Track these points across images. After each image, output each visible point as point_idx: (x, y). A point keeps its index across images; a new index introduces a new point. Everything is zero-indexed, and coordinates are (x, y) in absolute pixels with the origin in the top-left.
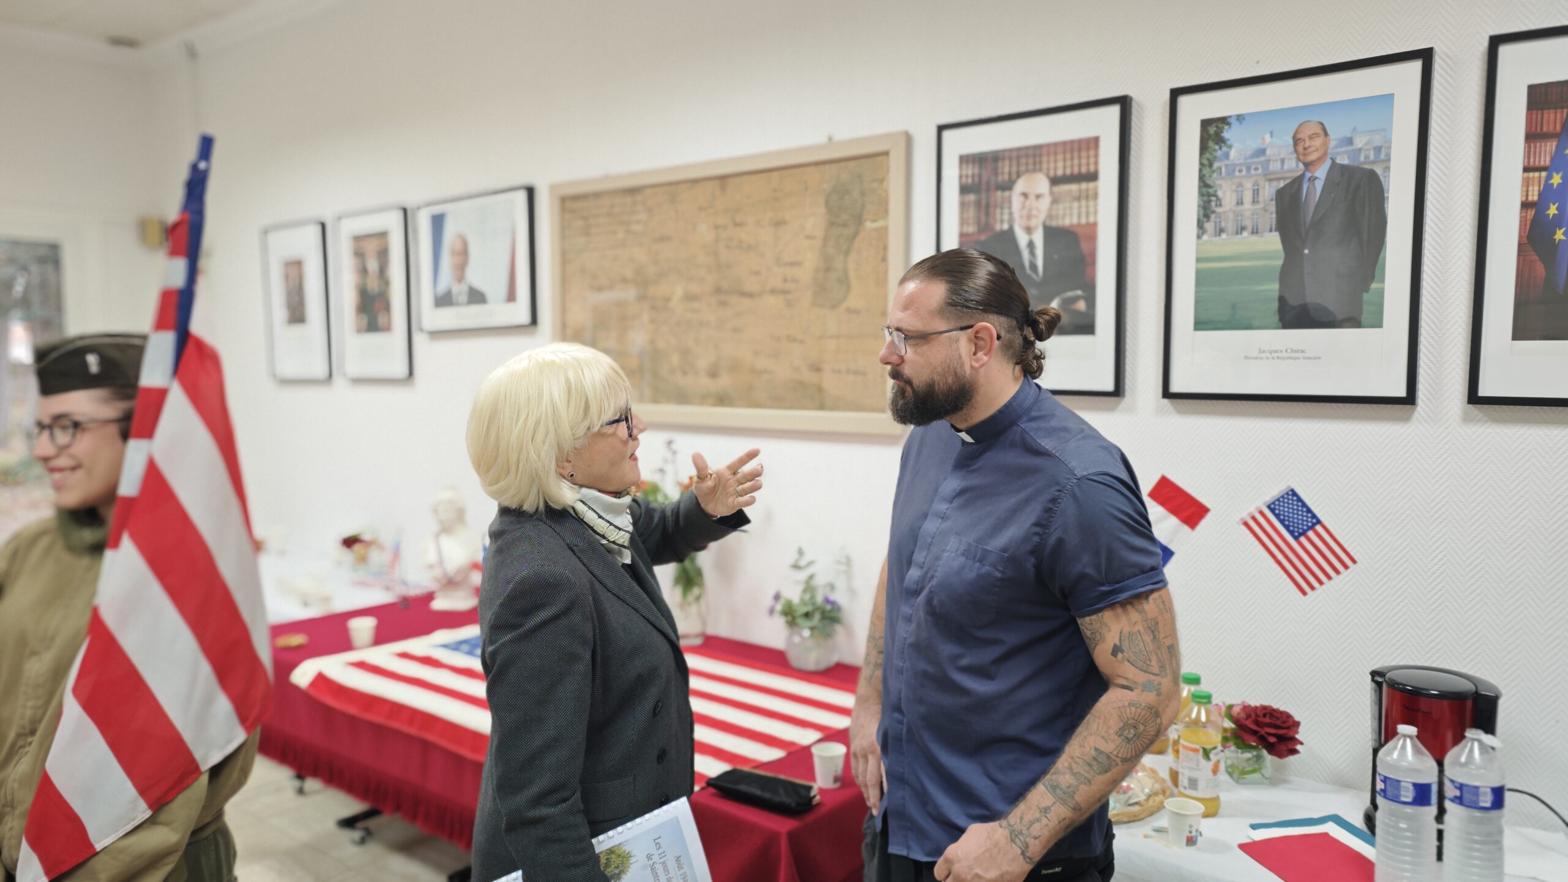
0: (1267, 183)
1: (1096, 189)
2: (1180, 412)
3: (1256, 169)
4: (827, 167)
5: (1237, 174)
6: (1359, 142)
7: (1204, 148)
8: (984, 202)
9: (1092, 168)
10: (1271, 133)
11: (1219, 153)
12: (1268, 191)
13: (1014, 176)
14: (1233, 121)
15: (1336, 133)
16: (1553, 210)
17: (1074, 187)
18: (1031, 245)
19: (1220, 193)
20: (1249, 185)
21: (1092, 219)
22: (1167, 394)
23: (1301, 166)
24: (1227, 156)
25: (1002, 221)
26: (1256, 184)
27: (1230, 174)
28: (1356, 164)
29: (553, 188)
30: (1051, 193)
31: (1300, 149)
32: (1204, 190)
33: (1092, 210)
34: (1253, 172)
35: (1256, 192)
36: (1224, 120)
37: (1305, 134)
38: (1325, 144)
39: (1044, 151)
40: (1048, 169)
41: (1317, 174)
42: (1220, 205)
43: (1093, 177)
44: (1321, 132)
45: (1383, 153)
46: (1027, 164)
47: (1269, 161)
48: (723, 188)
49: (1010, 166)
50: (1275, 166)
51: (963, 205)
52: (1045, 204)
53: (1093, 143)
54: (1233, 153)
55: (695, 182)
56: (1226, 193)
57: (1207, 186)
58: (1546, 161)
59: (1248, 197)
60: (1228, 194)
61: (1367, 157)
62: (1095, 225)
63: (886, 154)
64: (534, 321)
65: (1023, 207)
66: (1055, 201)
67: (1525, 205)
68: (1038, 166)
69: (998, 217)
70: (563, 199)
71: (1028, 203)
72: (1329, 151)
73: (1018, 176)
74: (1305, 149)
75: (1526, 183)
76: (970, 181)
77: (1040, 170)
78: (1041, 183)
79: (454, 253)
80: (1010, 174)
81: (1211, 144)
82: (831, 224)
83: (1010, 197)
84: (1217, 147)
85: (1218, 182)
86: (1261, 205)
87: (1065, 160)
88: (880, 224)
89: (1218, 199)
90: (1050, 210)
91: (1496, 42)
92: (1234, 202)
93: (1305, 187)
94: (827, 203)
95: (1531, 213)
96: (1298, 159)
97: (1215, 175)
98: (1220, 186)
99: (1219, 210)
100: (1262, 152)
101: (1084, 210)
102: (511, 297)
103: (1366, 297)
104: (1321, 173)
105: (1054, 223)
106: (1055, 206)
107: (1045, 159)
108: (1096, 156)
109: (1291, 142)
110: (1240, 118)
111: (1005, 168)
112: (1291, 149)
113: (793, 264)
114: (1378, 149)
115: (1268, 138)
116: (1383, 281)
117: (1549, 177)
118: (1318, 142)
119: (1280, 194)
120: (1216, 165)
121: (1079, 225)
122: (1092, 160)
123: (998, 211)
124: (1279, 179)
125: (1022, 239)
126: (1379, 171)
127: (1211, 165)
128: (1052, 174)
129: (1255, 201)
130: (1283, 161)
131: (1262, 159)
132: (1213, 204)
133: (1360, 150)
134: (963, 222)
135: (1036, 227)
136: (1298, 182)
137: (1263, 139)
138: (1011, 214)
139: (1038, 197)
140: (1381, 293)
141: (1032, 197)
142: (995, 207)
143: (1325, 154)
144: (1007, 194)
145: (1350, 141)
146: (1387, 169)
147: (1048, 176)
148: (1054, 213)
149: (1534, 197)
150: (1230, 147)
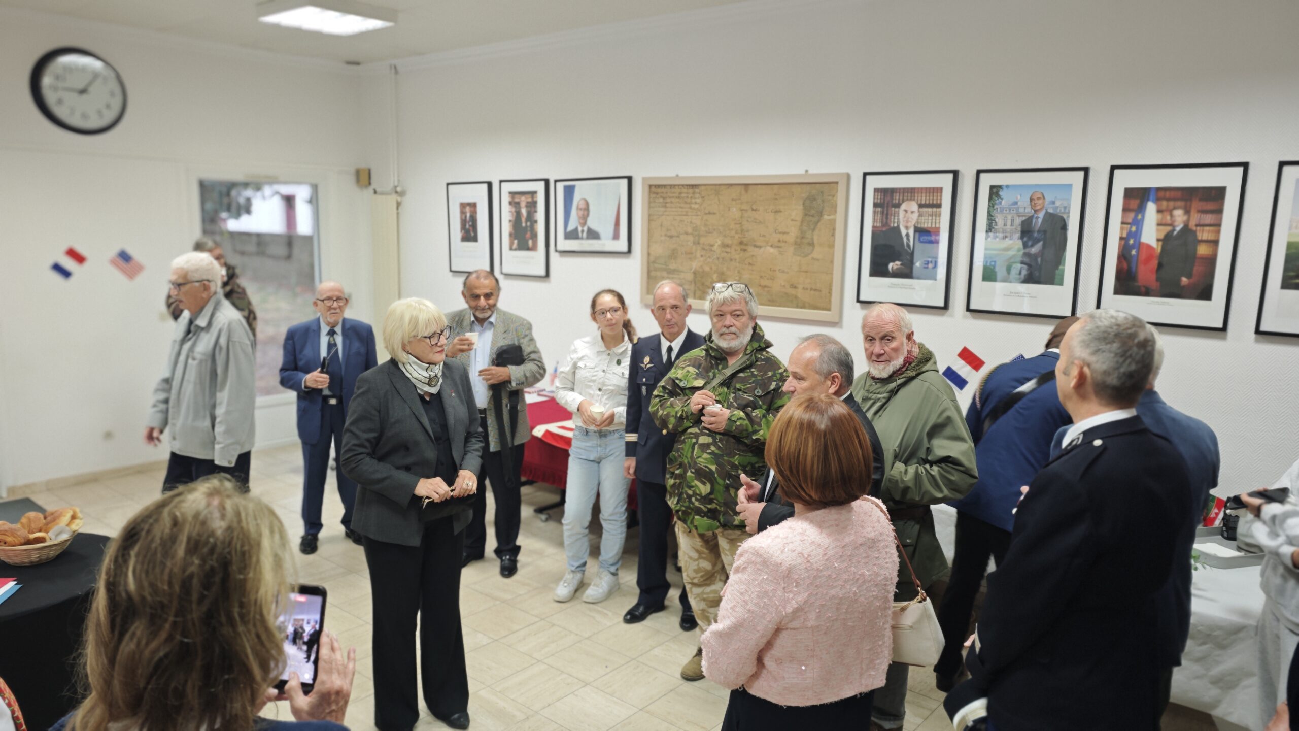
0: (1017, 218)
1: (940, 212)
2: (974, 318)
4: (805, 186)
5: (1005, 212)
6: (1058, 203)
7: (990, 198)
8: (885, 212)
9: (939, 202)
10: (1021, 195)
11: (997, 201)
13: (901, 202)
14: (1004, 187)
15: (1049, 198)
16: (1131, 242)
17: (930, 210)
18: (907, 235)
19: (997, 220)
21: (937, 226)
22: (968, 309)
23: (1033, 211)
25: (894, 222)
27: (1002, 211)
28: (1055, 213)
29: (644, 179)
30: (919, 211)
31: (1033, 203)
32: (990, 217)
33: (937, 221)
34: (1012, 212)
36: (1000, 187)
37: (1035, 197)
38: (1044, 203)
39: (916, 191)
40: (918, 200)
41: (1039, 215)
42: (997, 225)
43: (939, 206)
44: (1042, 197)
45: (1067, 209)
46: (907, 196)
47: (1019, 208)
48: (746, 191)
49: (899, 196)
50: (1021, 210)
51: (875, 212)
52: (915, 216)
53: (939, 190)
54: (1003, 202)
55: (731, 185)
56: (999, 220)
57: (991, 216)
58: (1130, 220)
59: (1009, 223)
60: (1000, 220)
61: (1060, 210)
62: (939, 228)
63: (837, 183)
64: (629, 251)
65: (905, 217)
66: (920, 215)
67: (1121, 238)
68: (913, 198)
69: (892, 220)
70: (650, 186)
71: (907, 215)
72: (1045, 206)
73: (903, 202)
74: (1035, 204)
75: (1122, 229)
76: (879, 201)
77: (914, 200)
78: (914, 206)
79: (578, 208)
80: (899, 199)
81: (994, 197)
82: (806, 215)
83: (898, 211)
84: (996, 199)
85: (996, 215)
86: (1014, 227)
87: (926, 196)
88: (832, 217)
89: (996, 223)
90: (918, 219)
91: (1113, 168)
92: (1003, 225)
93: (1034, 221)
94: (804, 204)
95: (1123, 242)
96: (1032, 208)
97: (995, 211)
98: (997, 217)
99: (996, 227)
100: (1016, 203)
101: (934, 221)
102: (616, 236)
103: (1057, 272)
104: (1041, 215)
105: (919, 226)
106: (920, 218)
107: (916, 195)
108: (941, 196)
109: (1029, 200)
110: (1007, 186)
111: (897, 198)
112: (1029, 203)
113: (784, 233)
114: (1065, 208)
115: (1019, 197)
116: (1064, 265)
117: (1131, 228)
118: (1040, 201)
119: (1023, 223)
120: (996, 207)
121: (931, 228)
122: (939, 198)
123: (892, 217)
124: (1023, 216)
125: (904, 232)
126: (1065, 217)
127: (993, 207)
128: (919, 202)
130: (1025, 208)
131: (1016, 206)
132: (993, 224)
133: (1058, 207)
134: (874, 220)
135: (911, 227)
136: (1031, 218)
137: (1017, 198)
138: (898, 219)
139: (912, 212)
140: (1063, 271)
141: (909, 212)
142: (891, 215)
143: (1043, 207)
144: (897, 209)
145: (1054, 203)
146: (1068, 217)
147: (917, 203)
148: (920, 221)
149: (1125, 235)
150: (1002, 199)
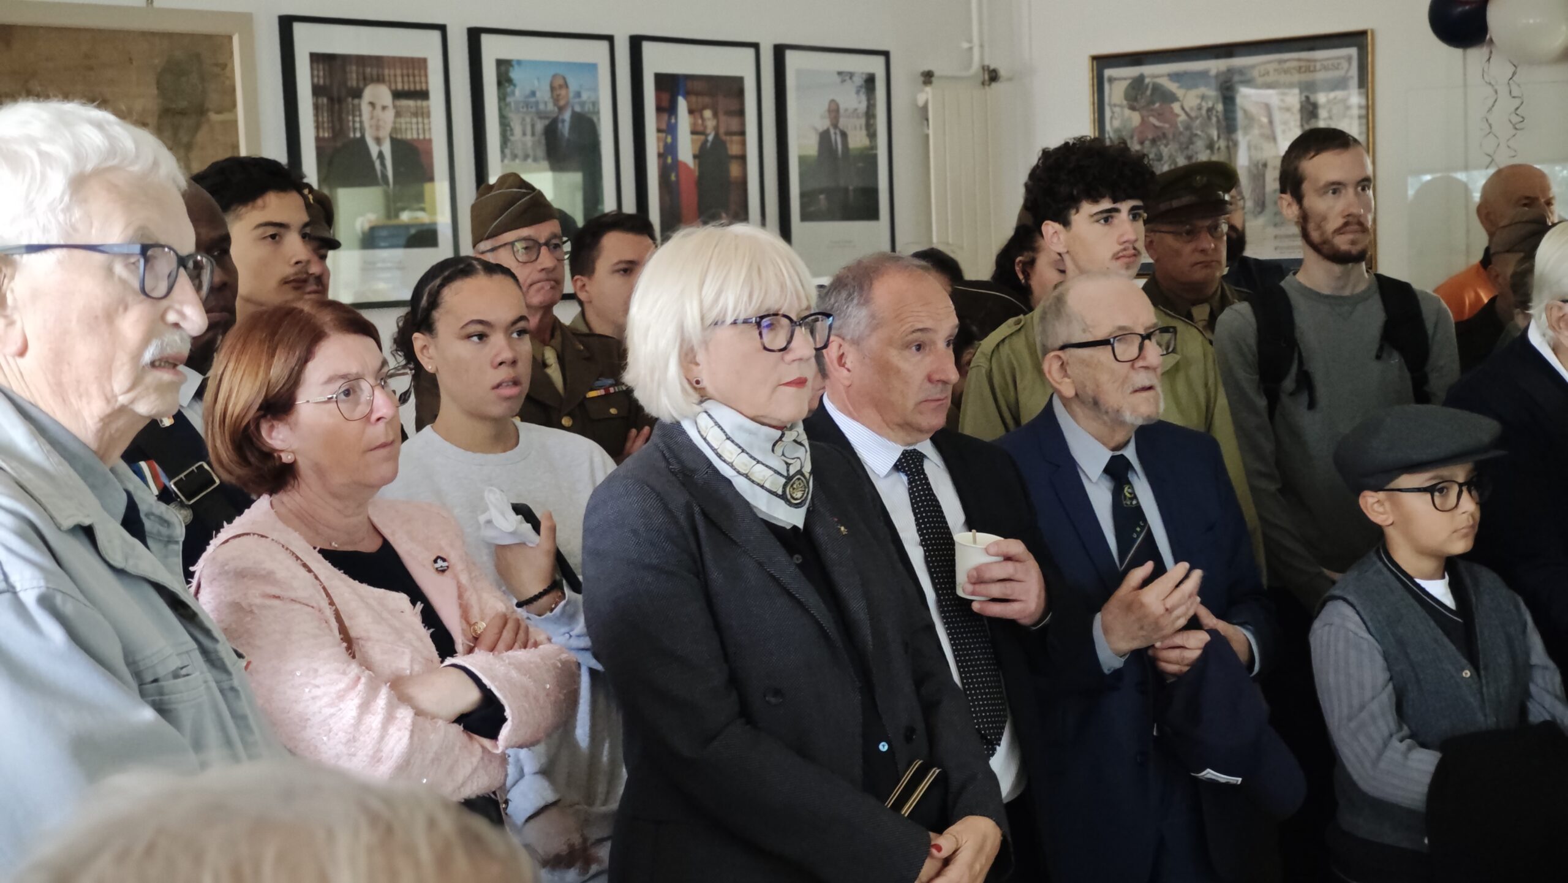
1: (428, 107)
3: (532, 107)
4: (157, 39)
5: (520, 109)
7: (500, 84)
8: (336, 107)
9: (424, 87)
10: (539, 79)
11: (509, 90)
12: (540, 126)
13: (361, 85)
14: (514, 63)
15: (573, 86)
16: (669, 160)
17: (411, 103)
18: (381, 155)
19: (512, 124)
20: (528, 120)
21: (427, 137)
23: (556, 109)
24: (513, 93)
26: (532, 120)
27: (517, 108)
28: (584, 112)
30: (395, 106)
31: (554, 95)
32: (502, 120)
33: (426, 127)
34: (530, 109)
35: (533, 126)
36: (509, 63)
37: (556, 84)
38: (567, 94)
39: (385, 63)
41: (565, 117)
42: (513, 135)
43: (424, 95)
44: (565, 85)
47: (538, 102)
49: (357, 73)
50: (542, 107)
51: (317, 107)
52: (390, 115)
53: (423, 64)
54: (517, 92)
56: (515, 124)
57: (504, 117)
58: (664, 126)
59: (528, 129)
60: (517, 125)
62: (432, 141)
65: (372, 118)
66: (398, 114)
67: (659, 155)
68: (381, 78)
69: (351, 124)
71: (375, 113)
72: (570, 100)
73: (365, 85)
74: (557, 96)
75: (658, 140)
76: (321, 82)
77: (384, 82)
78: (385, 95)
81: (504, 81)
82: (166, 109)
83: (359, 105)
84: (508, 85)
85: (510, 115)
87: (402, 76)
88: (227, 116)
89: (512, 130)
90: (395, 123)
91: (638, 40)
92: (521, 133)
93: (560, 126)
94: (158, 83)
95: (662, 162)
96: (554, 103)
97: (508, 108)
98: (512, 118)
99: (512, 138)
100: (533, 94)
101: (420, 126)
104: (567, 116)
106: (398, 120)
107: (386, 71)
108: (426, 76)
109: (548, 88)
110: (519, 62)
111: (353, 76)
112: (550, 94)
114: (594, 103)
118: (563, 92)
119: (546, 130)
120: (508, 100)
122: (423, 79)
123: (350, 118)
126: (595, 119)
127: (505, 100)
128: (393, 87)
129: (533, 134)
131: (533, 100)
132: (509, 133)
133: (585, 102)
134: (318, 125)
135: (385, 138)
136: (555, 121)
137: (534, 83)
138: (361, 122)
139: (384, 108)
141: (379, 108)
142: (348, 114)
143: (568, 102)
144: (356, 101)
147: (390, 88)
148: (398, 126)
149: (662, 150)
150: (515, 86)
